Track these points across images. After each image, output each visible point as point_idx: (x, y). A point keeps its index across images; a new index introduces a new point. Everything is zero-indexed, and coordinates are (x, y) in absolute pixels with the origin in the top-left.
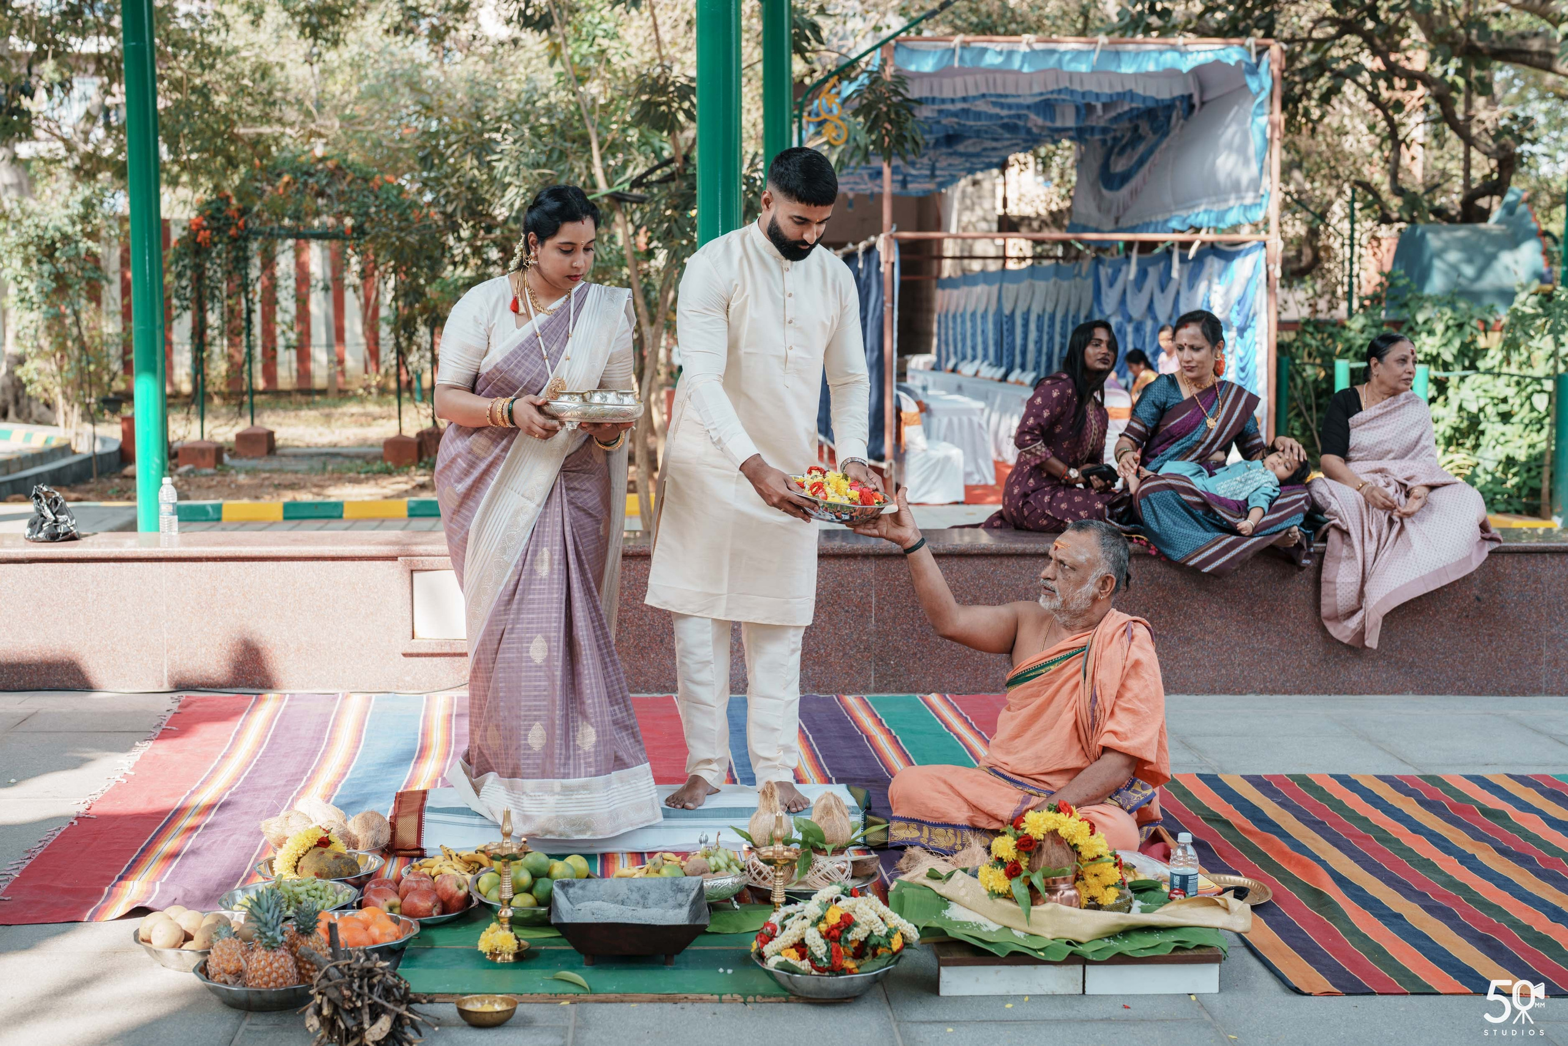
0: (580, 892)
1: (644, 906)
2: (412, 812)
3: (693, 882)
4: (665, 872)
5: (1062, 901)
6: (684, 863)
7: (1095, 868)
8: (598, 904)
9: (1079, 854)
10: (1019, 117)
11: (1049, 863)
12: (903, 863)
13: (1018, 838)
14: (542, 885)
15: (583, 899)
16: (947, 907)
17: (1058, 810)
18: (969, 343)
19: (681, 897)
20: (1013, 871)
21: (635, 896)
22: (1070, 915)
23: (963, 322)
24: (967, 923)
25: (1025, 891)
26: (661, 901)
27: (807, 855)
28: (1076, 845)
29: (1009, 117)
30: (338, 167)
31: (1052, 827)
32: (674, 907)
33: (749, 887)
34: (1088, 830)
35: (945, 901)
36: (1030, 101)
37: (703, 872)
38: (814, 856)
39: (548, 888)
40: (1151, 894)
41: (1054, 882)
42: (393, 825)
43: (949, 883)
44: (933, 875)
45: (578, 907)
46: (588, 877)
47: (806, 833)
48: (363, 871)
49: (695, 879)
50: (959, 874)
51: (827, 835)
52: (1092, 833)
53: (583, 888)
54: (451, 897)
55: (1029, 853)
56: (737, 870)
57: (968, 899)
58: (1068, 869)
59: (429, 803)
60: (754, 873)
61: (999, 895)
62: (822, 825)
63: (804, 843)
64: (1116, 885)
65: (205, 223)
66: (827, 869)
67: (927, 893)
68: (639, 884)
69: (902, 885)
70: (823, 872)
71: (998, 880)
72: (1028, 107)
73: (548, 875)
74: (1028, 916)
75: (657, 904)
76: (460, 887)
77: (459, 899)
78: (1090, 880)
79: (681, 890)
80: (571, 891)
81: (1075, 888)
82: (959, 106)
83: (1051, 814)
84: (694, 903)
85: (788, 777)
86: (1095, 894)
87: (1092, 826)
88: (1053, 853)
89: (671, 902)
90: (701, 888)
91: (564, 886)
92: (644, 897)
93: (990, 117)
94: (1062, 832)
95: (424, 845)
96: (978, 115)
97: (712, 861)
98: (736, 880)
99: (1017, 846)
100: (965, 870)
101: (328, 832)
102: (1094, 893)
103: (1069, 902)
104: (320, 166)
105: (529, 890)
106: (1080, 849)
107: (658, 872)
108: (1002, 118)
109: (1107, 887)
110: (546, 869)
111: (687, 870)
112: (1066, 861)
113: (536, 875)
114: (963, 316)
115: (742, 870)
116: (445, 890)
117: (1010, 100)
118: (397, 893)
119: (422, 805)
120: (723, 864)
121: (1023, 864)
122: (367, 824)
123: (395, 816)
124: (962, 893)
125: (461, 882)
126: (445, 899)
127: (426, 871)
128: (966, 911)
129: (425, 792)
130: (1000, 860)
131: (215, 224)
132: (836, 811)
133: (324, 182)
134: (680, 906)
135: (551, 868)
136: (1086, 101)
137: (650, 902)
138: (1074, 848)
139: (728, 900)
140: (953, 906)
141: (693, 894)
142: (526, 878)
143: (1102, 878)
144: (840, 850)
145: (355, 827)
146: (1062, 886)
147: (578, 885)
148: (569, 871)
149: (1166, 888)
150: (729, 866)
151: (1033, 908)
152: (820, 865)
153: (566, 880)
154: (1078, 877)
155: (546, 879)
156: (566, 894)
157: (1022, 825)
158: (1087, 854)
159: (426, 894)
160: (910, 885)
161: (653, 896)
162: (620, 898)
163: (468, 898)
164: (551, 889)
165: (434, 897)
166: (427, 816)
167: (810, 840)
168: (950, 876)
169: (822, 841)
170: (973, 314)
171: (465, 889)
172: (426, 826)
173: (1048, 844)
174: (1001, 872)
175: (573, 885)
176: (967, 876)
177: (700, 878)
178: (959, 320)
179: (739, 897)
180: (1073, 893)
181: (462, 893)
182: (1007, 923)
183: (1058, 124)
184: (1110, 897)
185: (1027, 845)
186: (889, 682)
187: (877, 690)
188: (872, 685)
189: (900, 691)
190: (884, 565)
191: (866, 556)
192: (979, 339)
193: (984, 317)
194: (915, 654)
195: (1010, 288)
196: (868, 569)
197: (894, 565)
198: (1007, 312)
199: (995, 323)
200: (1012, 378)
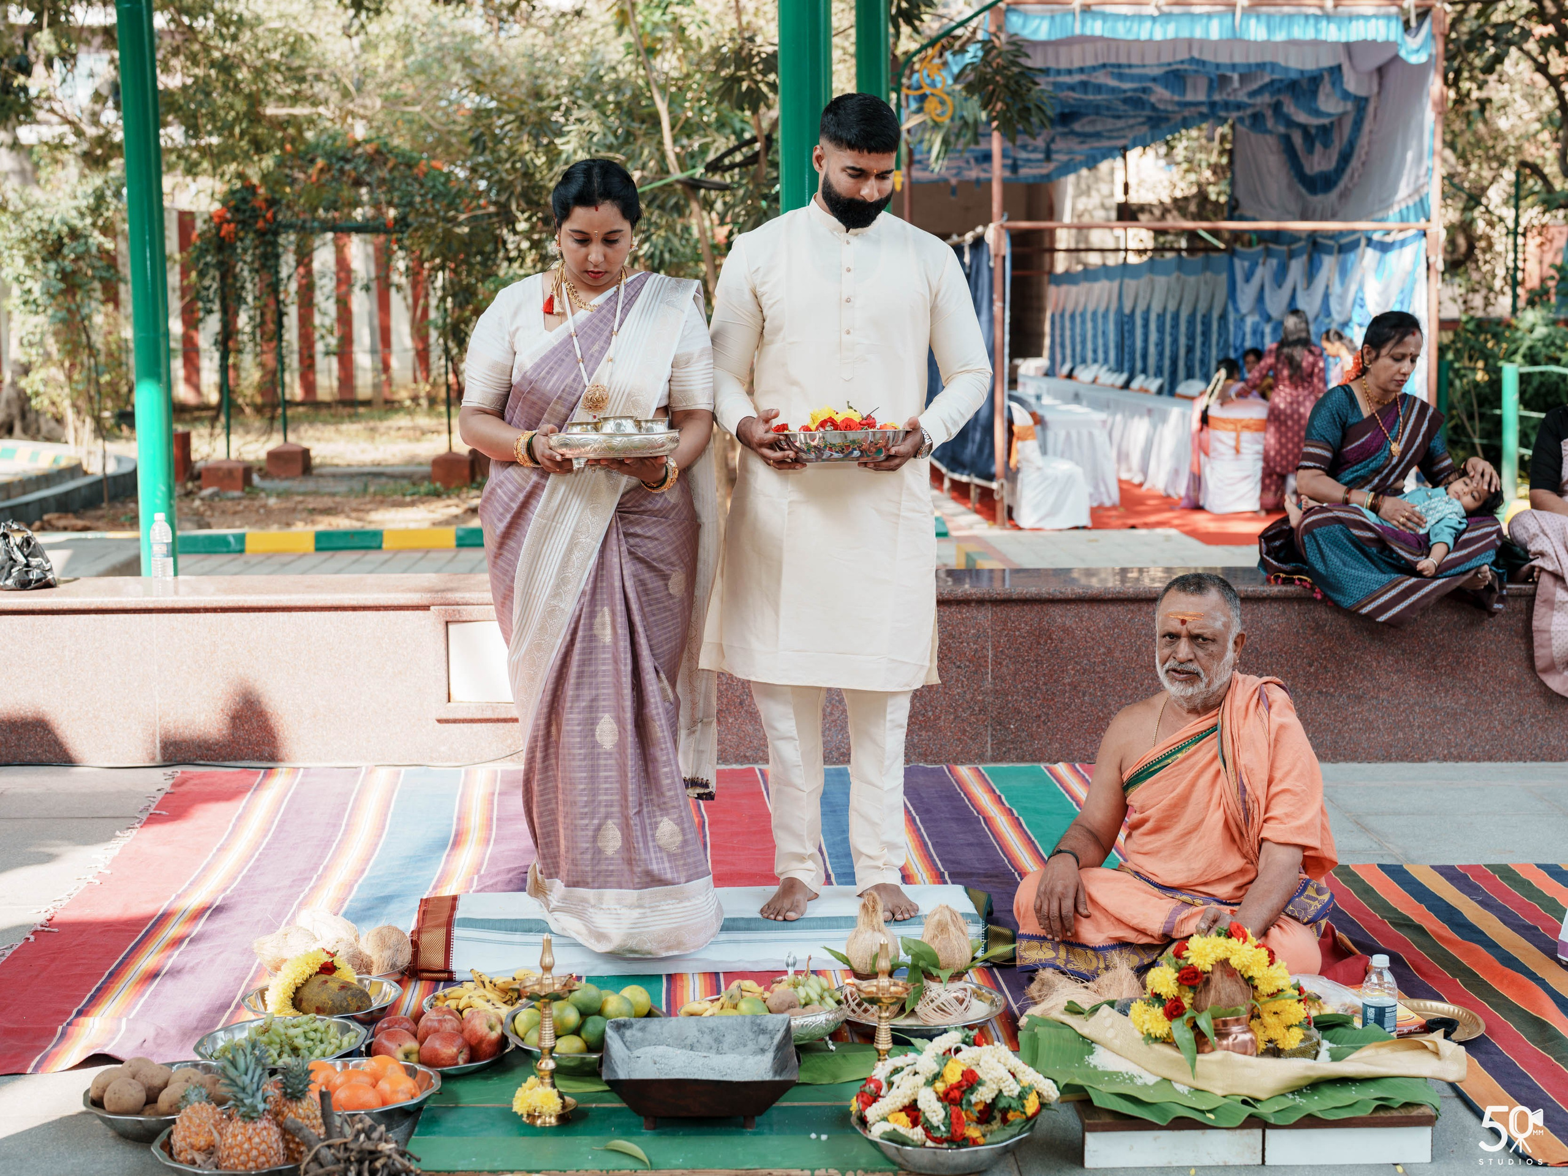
0: (639, 1034)
1: (718, 1052)
2: (438, 926)
3: (776, 1022)
4: (743, 1006)
5: (1234, 1048)
6: (767, 995)
7: (1275, 1006)
8: (661, 1049)
9: (1256, 988)
10: (1144, 90)
11: (1218, 1001)
12: (1034, 989)
13: (1180, 970)
14: (593, 1025)
15: (642, 1043)
16: (1091, 1052)
17: (1229, 935)
18: (1089, 345)
19: (763, 1040)
20: (1173, 1010)
21: (707, 1039)
22: (1246, 1066)
23: (1083, 322)
24: (1117, 1074)
25: (1190, 1035)
26: (740, 1045)
27: (919, 981)
28: (1251, 978)
29: (1133, 90)
30: (379, 152)
31: (1222, 956)
32: (755, 1053)
33: (847, 1022)
34: (1266, 960)
35: (1088, 1044)
36: (1156, 71)
37: (791, 1006)
38: (926, 982)
39: (600, 1028)
40: (1340, 1031)
41: (1225, 1023)
42: (415, 944)
43: (1093, 1020)
44: (1073, 1009)
45: (637, 1053)
46: (649, 1014)
47: (917, 956)
48: (376, 1005)
49: (780, 1017)
50: (1105, 1010)
51: (942, 957)
52: (1271, 963)
53: (643, 1029)
54: (481, 1041)
55: (1193, 987)
56: (831, 1003)
57: (1117, 1043)
58: (1242, 1009)
59: (459, 914)
60: (853, 1005)
61: (1156, 1039)
62: (935, 946)
63: (914, 967)
64: (1300, 1025)
65: (229, 216)
66: (942, 999)
67: (1066, 1032)
68: (711, 1023)
69: (1034, 1022)
70: (937, 1002)
71: (1155, 1020)
72: (1154, 80)
73: (600, 1012)
74: (1193, 1066)
75: (734, 1048)
76: (491, 1028)
77: (490, 1043)
78: (1269, 1019)
79: (763, 1031)
80: (628, 1033)
81: (1250, 1030)
82: (1077, 78)
83: (1222, 940)
84: (780, 1048)
85: (895, 879)
86: (1273, 1036)
87: (1271, 954)
88: (1223, 988)
89: (751, 1046)
90: (788, 1029)
91: (620, 1027)
92: (718, 1041)
93: (1113, 92)
94: (1234, 962)
95: (454, 967)
96: (1099, 90)
97: (802, 992)
98: (831, 1017)
99: (1178, 979)
100: (1112, 1004)
101: (333, 955)
102: (1272, 1034)
103: (1243, 1049)
104: (359, 151)
105: (577, 1032)
106: (1256, 982)
107: (735, 1007)
108: (1124, 93)
109: (1289, 1027)
110: (597, 1005)
111: (771, 1003)
112: (1239, 998)
113: (586, 1013)
114: (1082, 315)
115: (839, 1002)
116: (473, 1033)
117: (1136, 71)
118: (415, 1035)
119: (451, 916)
120: (815, 996)
121: (1187, 1001)
122: (382, 941)
123: (418, 932)
124: (1110, 1034)
125: (494, 1021)
126: (474, 1042)
127: (452, 1004)
128: (1115, 1057)
129: (455, 898)
130: (1157, 997)
131: (240, 216)
132: (952, 929)
133: (363, 168)
134: (763, 1051)
135: (603, 1004)
136: (1220, 71)
137: (725, 1046)
138: (1249, 982)
139: (822, 1039)
140: (1099, 1050)
141: (778, 1037)
142: (572, 1017)
143: (1283, 1016)
144: (958, 976)
145: (369, 948)
146: (1235, 1029)
147: (637, 1026)
148: (625, 1008)
149: (1357, 1023)
150: (822, 998)
151: (1200, 1057)
152: (933, 995)
153: (622, 1019)
154: (1255, 1015)
155: (597, 1018)
156: (622, 1037)
157: (1185, 954)
158: (1265, 988)
159: (449, 1038)
160: (1046, 1022)
161: (730, 1039)
162: (688, 1042)
163: (503, 1040)
164: (604, 1032)
165: (459, 1041)
166: (457, 932)
167: (921, 964)
168: (1095, 1010)
169: (936, 966)
170: (1094, 314)
171: (499, 1030)
172: (456, 945)
173: (1217, 977)
174: (1159, 1011)
175: (631, 1026)
176: (1114, 1012)
177: (786, 1015)
178: (1078, 320)
179: (835, 1036)
180: (1247, 1037)
181: (494, 1035)
182: (1168, 1074)
183: (1189, 96)
184: (1293, 1039)
185: (1191, 978)
186: (1009, 750)
187: (994, 759)
188: (989, 753)
189: (1022, 759)
190: (1002, 612)
191: (981, 602)
192: (1100, 341)
193: (1105, 316)
194: (1039, 716)
195: (1131, 284)
196: (984, 617)
197: (1014, 612)
198: (1127, 310)
199: (1116, 324)
200: (1135, 384)
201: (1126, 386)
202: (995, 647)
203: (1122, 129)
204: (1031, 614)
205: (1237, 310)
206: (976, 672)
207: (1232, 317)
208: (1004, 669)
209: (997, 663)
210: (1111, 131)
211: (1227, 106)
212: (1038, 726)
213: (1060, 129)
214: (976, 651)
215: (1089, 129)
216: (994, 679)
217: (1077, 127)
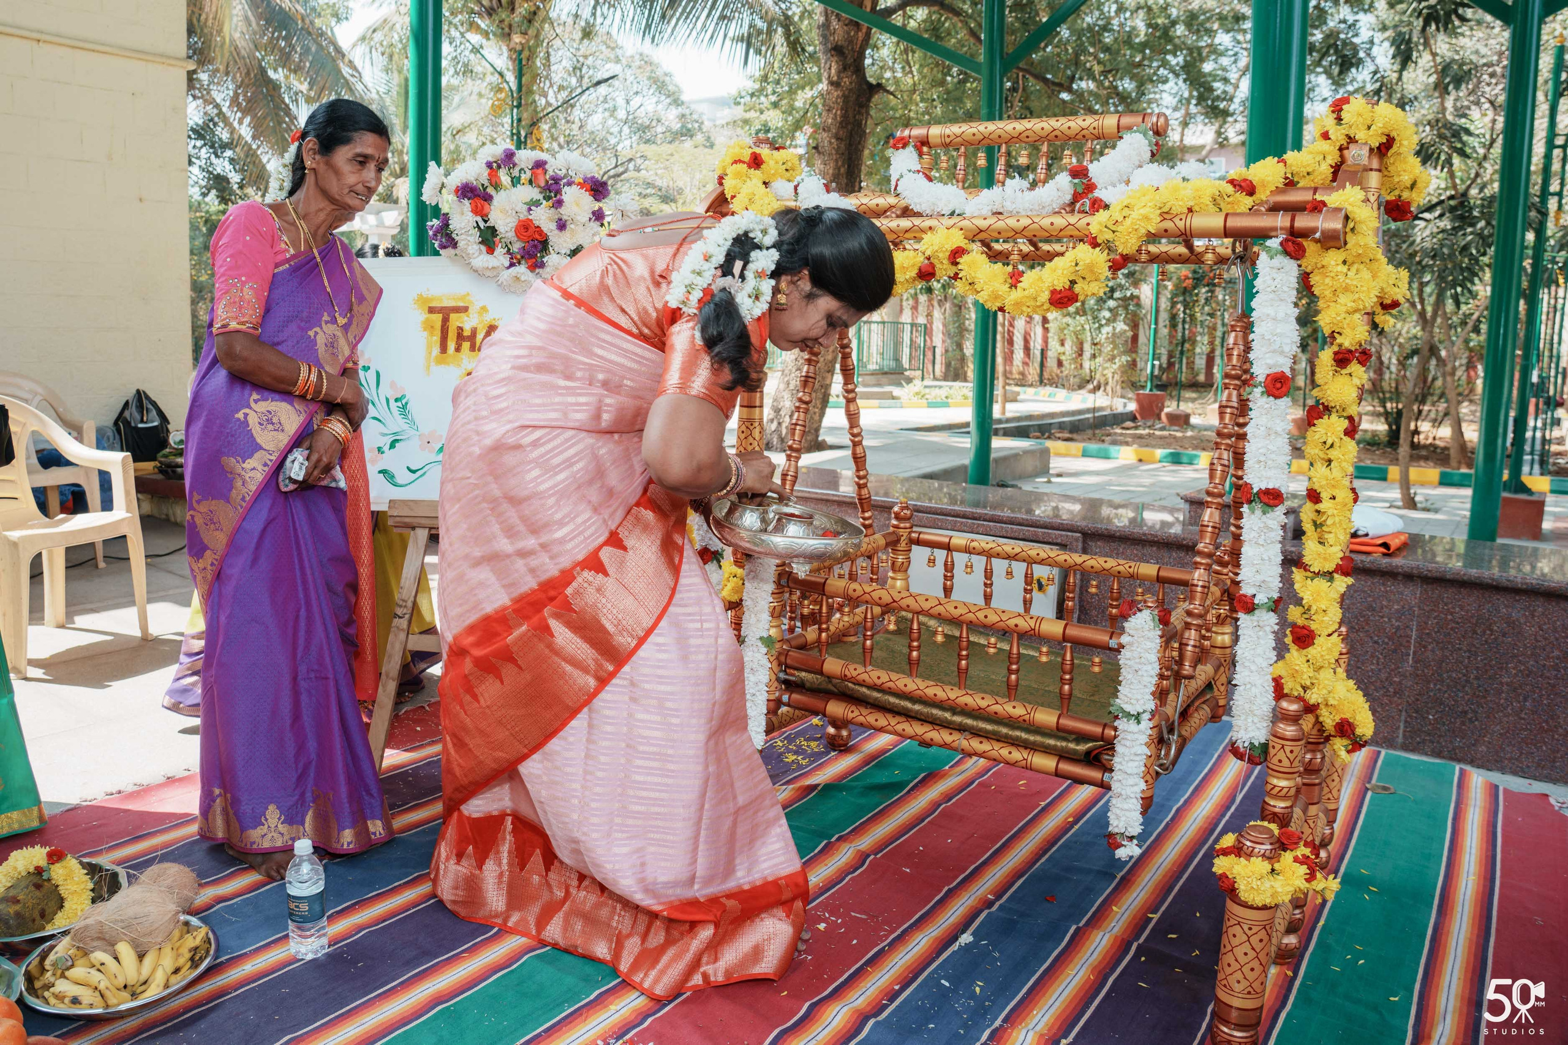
186: (1424, 741)
187: (1405, 748)
188: (1400, 740)
189: (1438, 754)
190: (1436, 592)
191: (1409, 577)
194: (1466, 712)
196: (1411, 594)
197: (1448, 594)
202: (1420, 629)
204: (1471, 601)
206: (1395, 651)
208: (1429, 654)
209: (1421, 645)
212: (1463, 723)
214: (1398, 628)
216: (1416, 661)
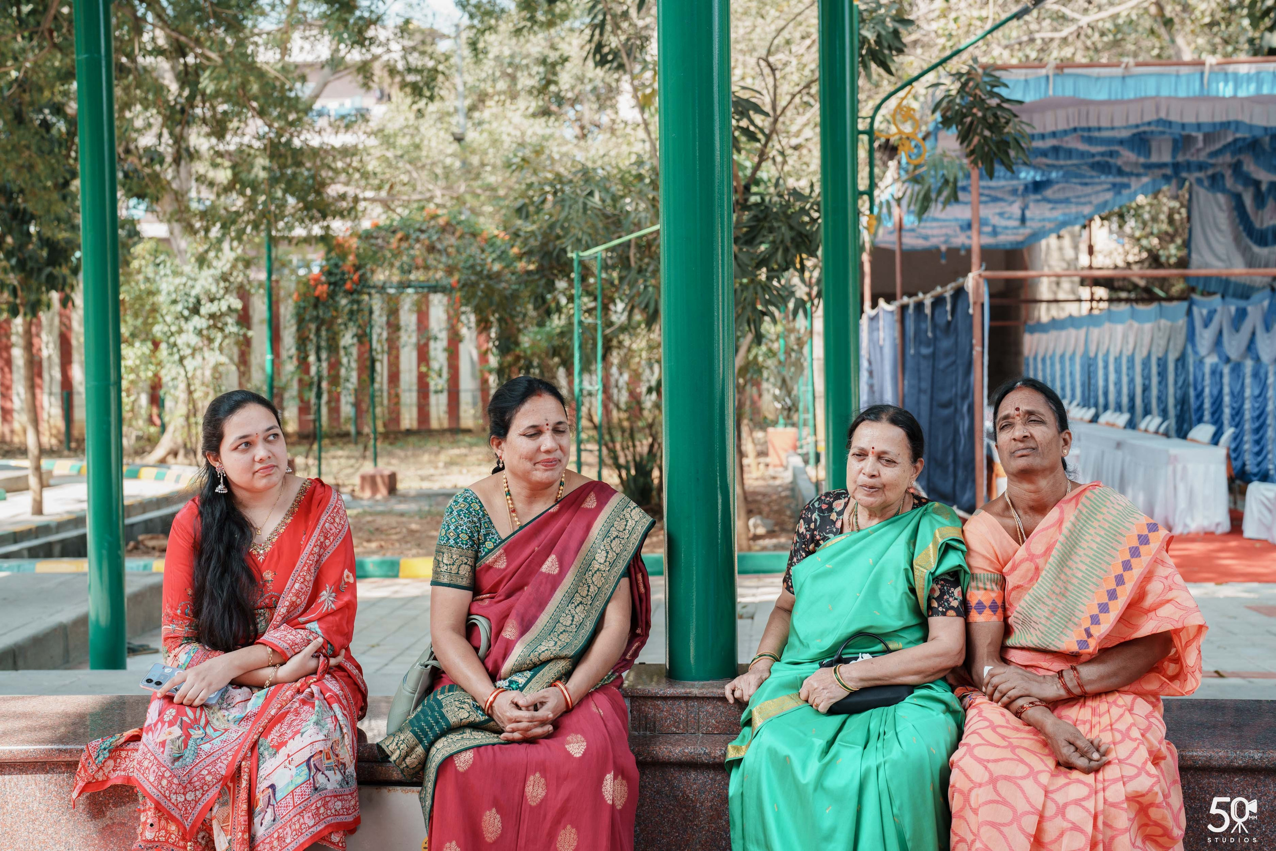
10: (1111, 154)
18: (1058, 384)
23: (1052, 365)
29: (1103, 154)
30: (448, 224)
36: (1125, 134)
65: (323, 278)
72: (1121, 142)
82: (1050, 143)
93: (1082, 154)
96: (1069, 153)
104: (432, 223)
108: (1093, 155)
114: (1052, 358)
117: (1105, 134)
131: (333, 279)
133: (435, 238)
136: (1185, 133)
170: (1062, 357)
178: (1048, 362)
183: (1154, 159)
192: (1068, 380)
193: (1072, 358)
195: (1095, 332)
198: (1092, 354)
199: (1082, 367)
200: (1103, 419)
201: (1094, 419)
203: (1089, 195)
205: (1196, 353)
207: (1191, 360)
210: (1079, 197)
211: (1188, 166)
213: (1032, 197)
215: (1061, 196)
217: (1049, 193)
